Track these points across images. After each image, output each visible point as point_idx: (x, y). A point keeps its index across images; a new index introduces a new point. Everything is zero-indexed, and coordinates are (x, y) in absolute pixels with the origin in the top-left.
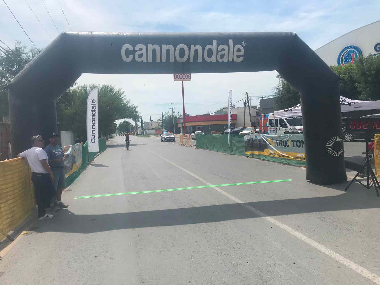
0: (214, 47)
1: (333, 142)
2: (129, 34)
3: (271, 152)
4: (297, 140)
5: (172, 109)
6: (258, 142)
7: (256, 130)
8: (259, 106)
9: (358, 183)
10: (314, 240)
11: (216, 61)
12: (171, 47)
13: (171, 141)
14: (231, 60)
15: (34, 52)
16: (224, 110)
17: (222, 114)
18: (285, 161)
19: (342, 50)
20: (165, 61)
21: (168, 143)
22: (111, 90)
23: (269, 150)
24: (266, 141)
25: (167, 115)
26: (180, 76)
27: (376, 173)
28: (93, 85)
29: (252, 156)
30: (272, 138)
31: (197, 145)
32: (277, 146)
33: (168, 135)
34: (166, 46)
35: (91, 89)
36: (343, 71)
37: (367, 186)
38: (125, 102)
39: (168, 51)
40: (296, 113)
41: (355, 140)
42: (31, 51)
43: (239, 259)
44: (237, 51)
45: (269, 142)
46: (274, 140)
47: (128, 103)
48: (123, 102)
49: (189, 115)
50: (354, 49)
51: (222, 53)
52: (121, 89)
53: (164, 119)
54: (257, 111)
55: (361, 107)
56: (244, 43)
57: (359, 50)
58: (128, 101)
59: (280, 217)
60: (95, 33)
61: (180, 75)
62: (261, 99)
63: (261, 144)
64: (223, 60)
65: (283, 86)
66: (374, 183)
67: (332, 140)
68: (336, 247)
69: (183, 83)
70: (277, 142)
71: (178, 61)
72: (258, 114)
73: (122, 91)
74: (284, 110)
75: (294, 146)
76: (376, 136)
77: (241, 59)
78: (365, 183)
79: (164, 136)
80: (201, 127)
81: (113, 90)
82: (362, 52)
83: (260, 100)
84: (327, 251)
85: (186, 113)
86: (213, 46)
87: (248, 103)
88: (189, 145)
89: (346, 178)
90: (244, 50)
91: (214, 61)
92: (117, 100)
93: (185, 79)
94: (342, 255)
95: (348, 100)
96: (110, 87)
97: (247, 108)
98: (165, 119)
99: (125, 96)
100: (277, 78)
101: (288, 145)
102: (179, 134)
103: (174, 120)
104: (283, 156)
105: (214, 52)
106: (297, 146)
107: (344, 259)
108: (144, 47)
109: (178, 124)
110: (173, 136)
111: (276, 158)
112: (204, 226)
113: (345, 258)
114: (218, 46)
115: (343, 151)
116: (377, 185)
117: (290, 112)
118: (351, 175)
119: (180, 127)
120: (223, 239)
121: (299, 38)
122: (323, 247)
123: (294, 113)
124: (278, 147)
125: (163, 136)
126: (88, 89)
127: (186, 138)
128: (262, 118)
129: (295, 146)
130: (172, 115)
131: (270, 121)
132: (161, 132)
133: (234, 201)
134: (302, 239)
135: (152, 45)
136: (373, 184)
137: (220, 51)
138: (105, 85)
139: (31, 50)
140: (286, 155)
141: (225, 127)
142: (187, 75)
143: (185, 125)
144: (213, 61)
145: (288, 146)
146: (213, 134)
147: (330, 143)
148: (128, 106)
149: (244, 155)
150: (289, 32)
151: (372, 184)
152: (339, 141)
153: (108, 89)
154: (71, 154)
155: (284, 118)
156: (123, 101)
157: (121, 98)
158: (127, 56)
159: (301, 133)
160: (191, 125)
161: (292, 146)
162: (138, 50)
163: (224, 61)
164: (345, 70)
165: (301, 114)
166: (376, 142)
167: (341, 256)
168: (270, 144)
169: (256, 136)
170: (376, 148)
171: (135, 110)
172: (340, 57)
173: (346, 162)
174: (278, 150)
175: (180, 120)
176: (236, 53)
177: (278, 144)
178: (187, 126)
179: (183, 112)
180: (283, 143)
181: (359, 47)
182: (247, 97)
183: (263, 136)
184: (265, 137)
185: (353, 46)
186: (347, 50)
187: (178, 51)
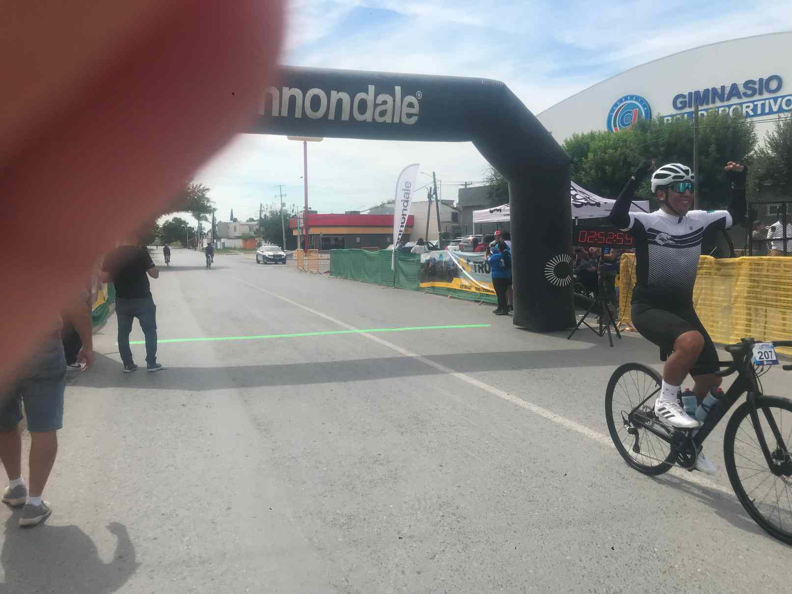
0: (370, 97)
1: (554, 264)
3: (466, 283)
5: (281, 197)
6: (444, 266)
7: (449, 247)
8: (457, 201)
10: (496, 388)
11: (372, 120)
12: (297, 92)
13: (279, 263)
14: (396, 120)
16: (389, 206)
17: (385, 214)
18: (487, 298)
19: (618, 101)
20: (286, 115)
21: (271, 268)
23: (461, 282)
24: (458, 263)
25: (270, 210)
29: (433, 292)
30: (468, 259)
31: (333, 270)
32: (476, 272)
33: (272, 250)
34: (289, 90)
36: (612, 142)
37: (599, 333)
39: (292, 99)
44: (407, 106)
45: (461, 266)
46: (470, 262)
49: (316, 212)
50: (638, 102)
51: (383, 108)
53: (263, 217)
54: (454, 211)
56: (419, 94)
57: (647, 105)
62: (463, 187)
63: (450, 269)
64: (384, 120)
67: (553, 260)
68: (522, 394)
69: (305, 144)
70: (475, 265)
71: (309, 116)
72: (455, 217)
74: (490, 209)
77: (414, 120)
79: (263, 252)
80: (340, 238)
82: (650, 108)
83: (460, 190)
85: (310, 208)
86: (368, 95)
87: (435, 193)
88: (315, 271)
90: (419, 104)
91: (370, 120)
97: (434, 204)
98: (265, 218)
102: (295, 249)
103: (286, 220)
104: (484, 289)
105: (370, 105)
107: (526, 403)
109: (291, 229)
110: (282, 253)
113: (529, 403)
114: (376, 95)
117: (499, 212)
119: (296, 236)
122: (506, 393)
123: (504, 215)
124: (477, 275)
125: (261, 253)
127: (310, 258)
130: (281, 212)
132: (256, 244)
134: (481, 387)
137: (379, 105)
140: (490, 287)
141: (389, 239)
143: (308, 232)
144: (367, 121)
146: (365, 251)
147: (551, 264)
149: (419, 289)
152: (565, 263)
160: (318, 233)
163: (386, 122)
168: (465, 270)
169: (441, 255)
171: (203, 195)
172: (611, 116)
174: (477, 281)
175: (297, 220)
177: (477, 268)
178: (311, 235)
179: (304, 205)
180: (486, 268)
181: (646, 99)
182: (435, 182)
183: (453, 255)
184: (457, 257)
185: (635, 96)
186: (625, 103)
187: (310, 99)
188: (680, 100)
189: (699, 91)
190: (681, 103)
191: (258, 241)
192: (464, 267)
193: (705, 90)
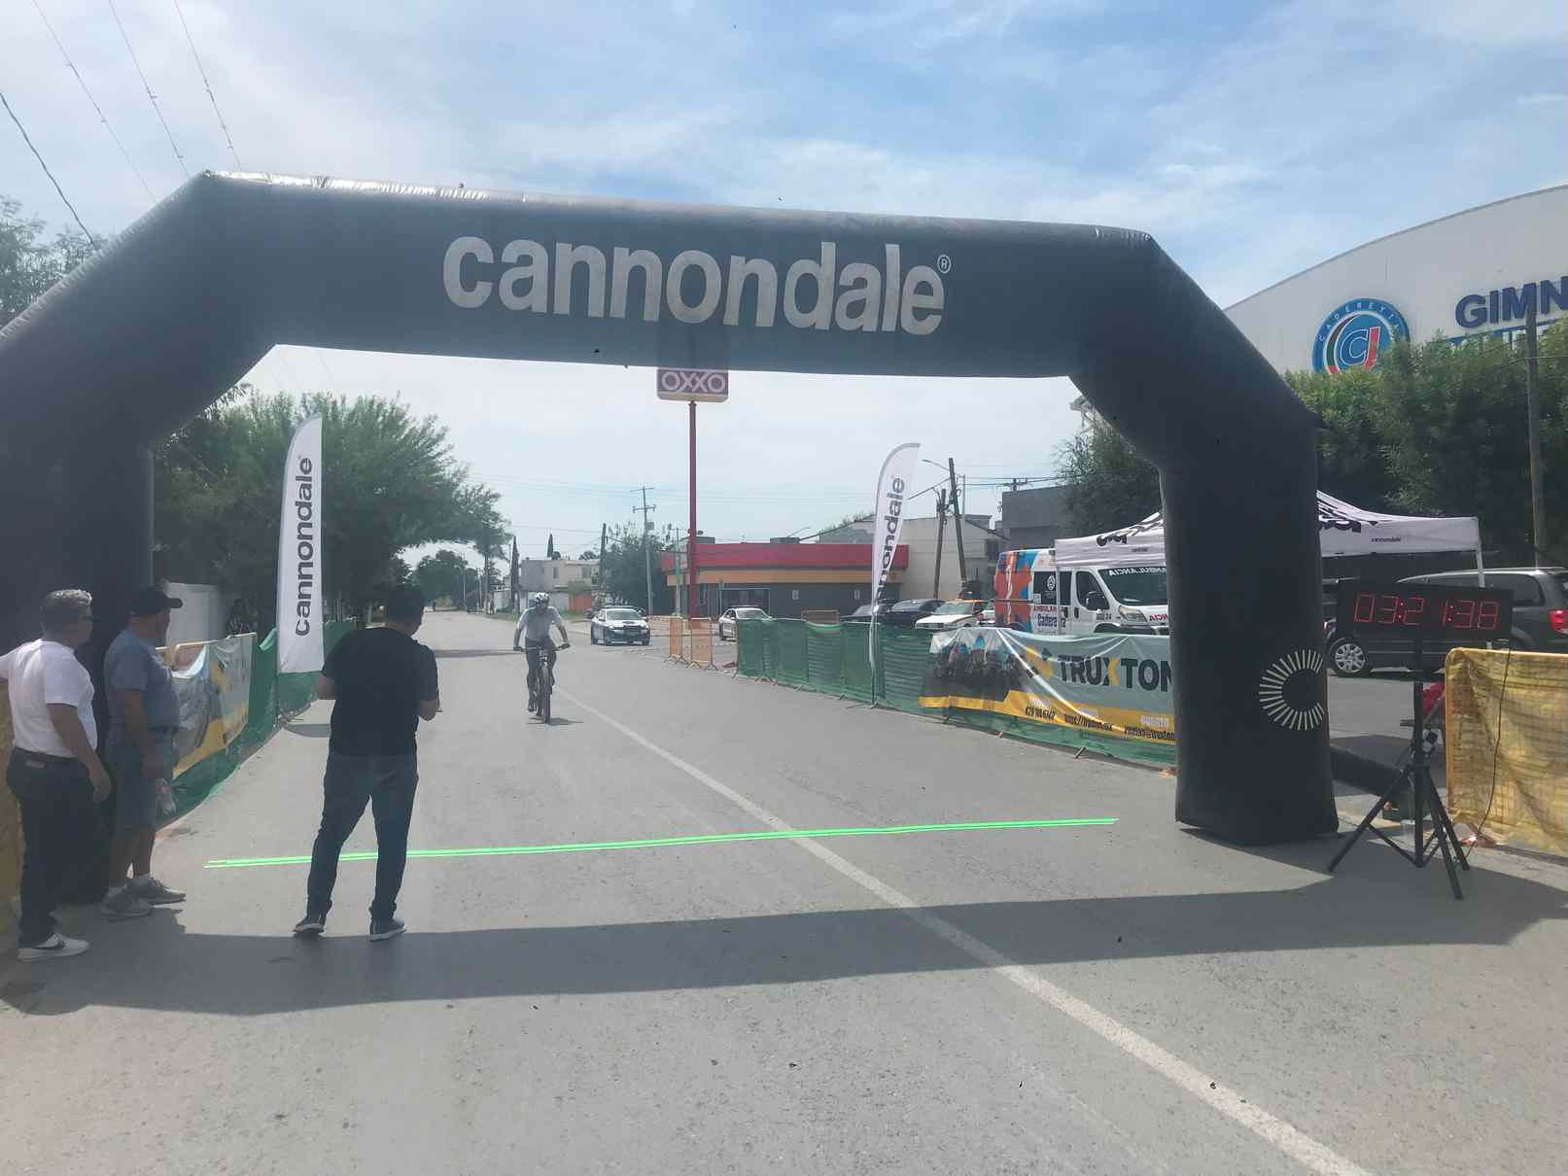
0: (825, 272)
1: (1288, 672)
2: (479, 197)
3: (1040, 704)
4: (1144, 659)
5: (646, 509)
6: (986, 662)
7: (983, 612)
8: (997, 517)
9: (1380, 841)
10: (1196, 1067)
11: (830, 324)
12: (649, 260)
13: (635, 643)
14: (889, 325)
15: (74, 247)
16: (855, 527)
17: (849, 544)
18: (1094, 743)
19: (1333, 315)
20: (622, 314)
21: (617, 653)
22: (394, 421)
23: (1027, 699)
24: (1021, 657)
25: (624, 536)
26: (682, 382)
27: (1451, 804)
28: (318, 398)
30: (1045, 649)
31: (742, 662)
32: (1065, 679)
33: (623, 616)
34: (630, 253)
35: (308, 413)
36: (1333, 394)
37: (1414, 857)
38: (447, 472)
40: (1145, 550)
41: (1373, 670)
42: (63, 243)
43: (889, 1139)
44: (915, 293)
45: (1030, 665)
46: (1050, 655)
47: (459, 480)
48: (441, 473)
49: (714, 539)
50: (1379, 313)
51: (856, 295)
52: (436, 417)
54: (991, 536)
55: (1399, 540)
56: (945, 262)
57: (1398, 316)
58: (462, 469)
59: (1063, 968)
60: (340, 184)
61: (682, 374)
62: (1008, 489)
63: (999, 671)
64: (859, 325)
65: (1097, 444)
66: (1443, 844)
67: (1280, 665)
68: (1284, 1098)
69: (693, 407)
70: (1062, 664)
71: (674, 313)
72: (993, 550)
73: (437, 428)
74: (1094, 538)
75: (1129, 684)
76: (1453, 656)
77: (931, 323)
78: (1407, 843)
79: (604, 621)
80: (759, 592)
81: (401, 423)
82: (1406, 325)
83: (1005, 494)
84: (1248, 1115)
85: (700, 531)
86: (820, 265)
87: (954, 501)
88: (707, 663)
89: (1334, 821)
90: (944, 287)
91: (823, 324)
92: (416, 464)
93: (703, 392)
94: (1305, 1132)
95: (1352, 512)
96: (388, 407)
97: (951, 525)
98: (613, 552)
99: (451, 447)
100: (1072, 409)
101: (1107, 678)
102: (670, 614)
103: (650, 553)
104: (1084, 718)
105: (825, 289)
106: (1141, 684)
107: (1312, 1145)
108: (538, 252)
109: (664, 573)
110: (641, 623)
111: (1059, 729)
112: (752, 995)
113: (1321, 1145)
114: (840, 264)
115: (1327, 713)
116: (1453, 853)
117: (1120, 544)
118: (1352, 809)
119: (673, 588)
120: (827, 1054)
121: (1163, 252)
122: (1234, 1095)
123: (1135, 550)
124: (1067, 686)
125: (600, 623)
126: (297, 409)
127: (695, 631)
128: (1009, 567)
129: (1136, 682)
130: (644, 538)
131: (1042, 578)
132: (593, 605)
133: (877, 897)
134: (1151, 1063)
135: (573, 249)
136: (1439, 850)
137: (850, 288)
138: (370, 398)
139: (64, 240)
140: (1100, 717)
141: (857, 595)
142: (711, 379)
143: (696, 580)
144: (817, 327)
145: (1107, 682)
146: (809, 623)
147: (1275, 675)
148: (458, 489)
150: (1123, 229)
151: (1435, 849)
152: (1307, 672)
153: (380, 419)
154: (202, 679)
155: (1095, 570)
156: (438, 470)
157: (434, 458)
158: (468, 284)
159: (1163, 632)
160: (716, 583)
161: (1120, 683)
162: (514, 261)
163: (865, 329)
164: (1340, 393)
165: (1163, 556)
166: (1454, 680)
167: (1306, 1137)
168: (1037, 673)
169: (980, 638)
170: (1451, 704)
171: (487, 508)
172: (1322, 343)
173: (1334, 754)
174: (1066, 697)
175: (675, 556)
176: (911, 300)
177: (1069, 672)
178: (702, 585)
179: (688, 526)
180: (1089, 672)
181: (1395, 306)
182: (952, 478)
183: (1008, 639)
184: (1019, 643)
185: (1373, 300)
186: (1351, 315)
187: (680, 274)
188: (1474, 306)
189: (1513, 288)
190: (1474, 312)
191: (596, 599)
192: (1039, 669)
193: (1525, 285)
